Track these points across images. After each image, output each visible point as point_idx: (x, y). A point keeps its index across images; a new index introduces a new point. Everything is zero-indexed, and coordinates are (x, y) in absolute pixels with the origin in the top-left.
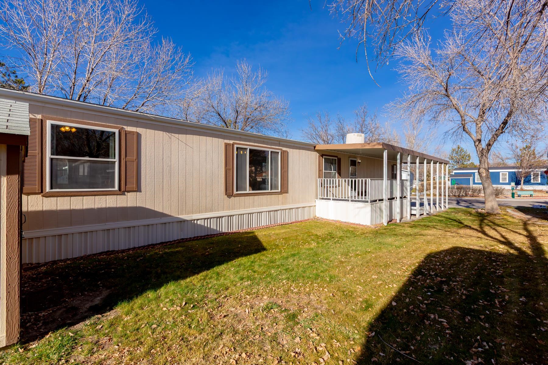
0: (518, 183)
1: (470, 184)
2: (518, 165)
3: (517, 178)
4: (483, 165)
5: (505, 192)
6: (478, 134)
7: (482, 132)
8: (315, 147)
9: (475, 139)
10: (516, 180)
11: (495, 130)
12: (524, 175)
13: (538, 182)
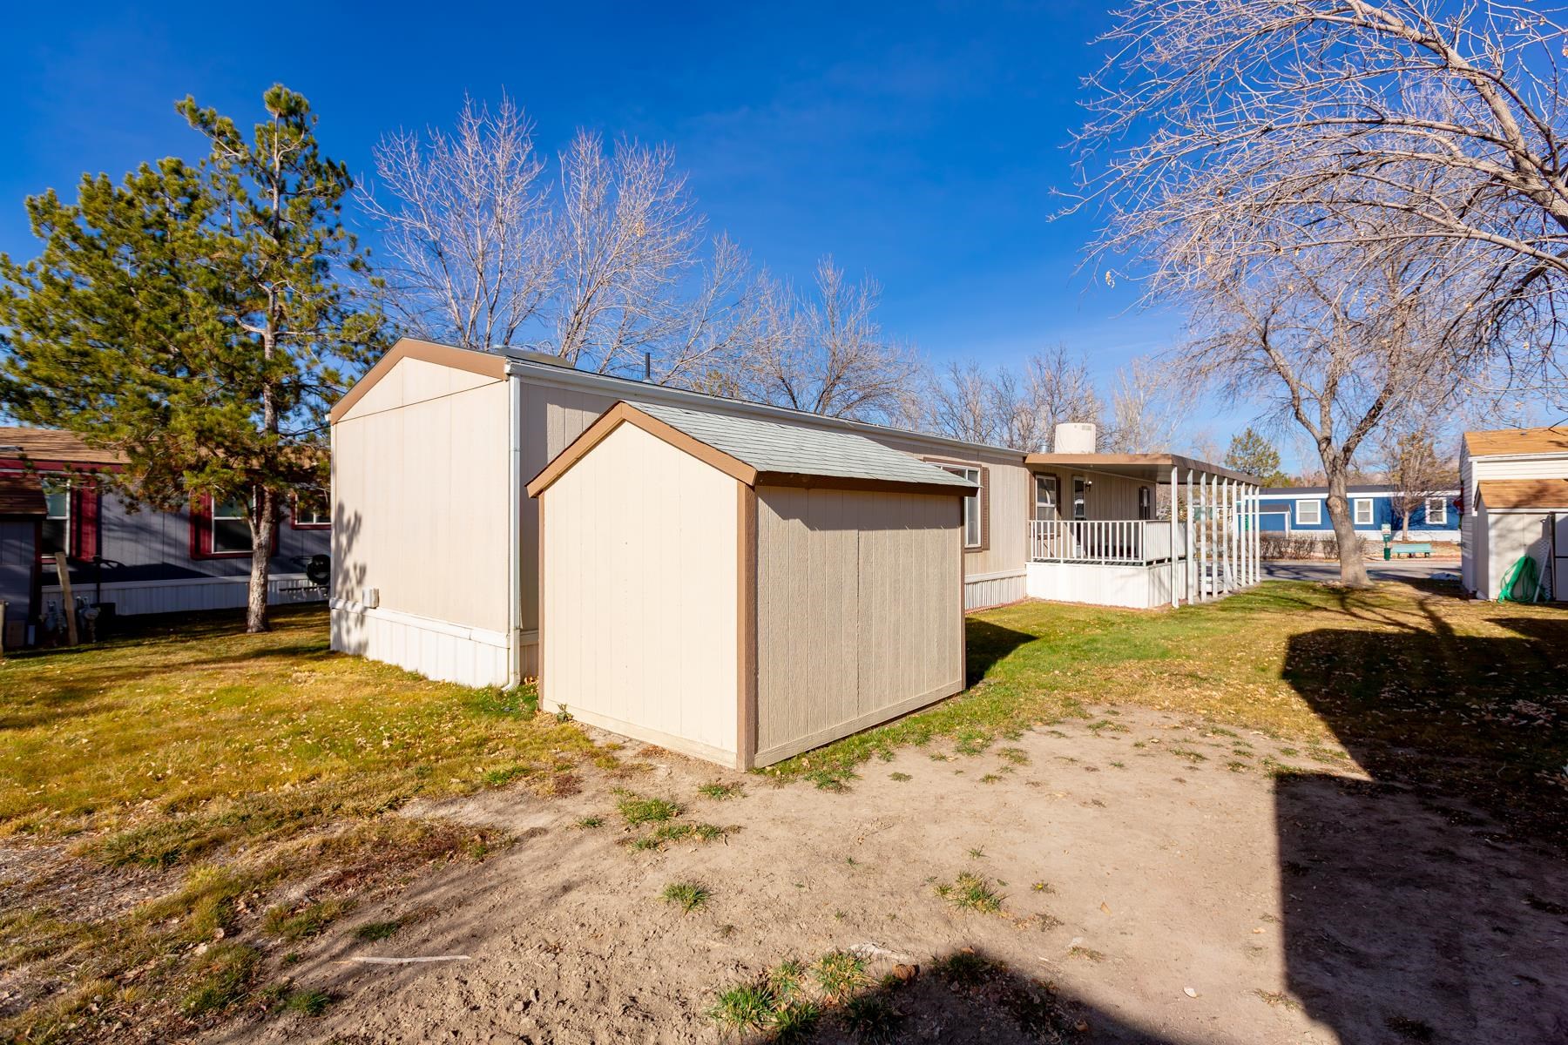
0: (1396, 526)
1: (1284, 529)
2: (1396, 481)
3: (1393, 512)
4: (1337, 490)
5: (1369, 548)
6: (1325, 427)
7: (1332, 422)
8: (1025, 458)
9: (1319, 436)
10: (1391, 516)
11: (1359, 420)
12: (1410, 506)
13: (1440, 523)
